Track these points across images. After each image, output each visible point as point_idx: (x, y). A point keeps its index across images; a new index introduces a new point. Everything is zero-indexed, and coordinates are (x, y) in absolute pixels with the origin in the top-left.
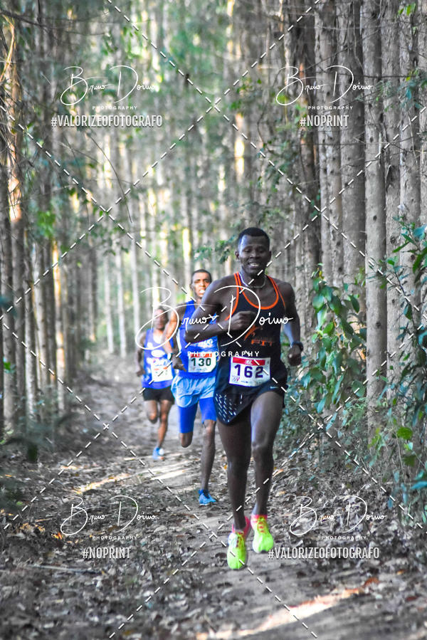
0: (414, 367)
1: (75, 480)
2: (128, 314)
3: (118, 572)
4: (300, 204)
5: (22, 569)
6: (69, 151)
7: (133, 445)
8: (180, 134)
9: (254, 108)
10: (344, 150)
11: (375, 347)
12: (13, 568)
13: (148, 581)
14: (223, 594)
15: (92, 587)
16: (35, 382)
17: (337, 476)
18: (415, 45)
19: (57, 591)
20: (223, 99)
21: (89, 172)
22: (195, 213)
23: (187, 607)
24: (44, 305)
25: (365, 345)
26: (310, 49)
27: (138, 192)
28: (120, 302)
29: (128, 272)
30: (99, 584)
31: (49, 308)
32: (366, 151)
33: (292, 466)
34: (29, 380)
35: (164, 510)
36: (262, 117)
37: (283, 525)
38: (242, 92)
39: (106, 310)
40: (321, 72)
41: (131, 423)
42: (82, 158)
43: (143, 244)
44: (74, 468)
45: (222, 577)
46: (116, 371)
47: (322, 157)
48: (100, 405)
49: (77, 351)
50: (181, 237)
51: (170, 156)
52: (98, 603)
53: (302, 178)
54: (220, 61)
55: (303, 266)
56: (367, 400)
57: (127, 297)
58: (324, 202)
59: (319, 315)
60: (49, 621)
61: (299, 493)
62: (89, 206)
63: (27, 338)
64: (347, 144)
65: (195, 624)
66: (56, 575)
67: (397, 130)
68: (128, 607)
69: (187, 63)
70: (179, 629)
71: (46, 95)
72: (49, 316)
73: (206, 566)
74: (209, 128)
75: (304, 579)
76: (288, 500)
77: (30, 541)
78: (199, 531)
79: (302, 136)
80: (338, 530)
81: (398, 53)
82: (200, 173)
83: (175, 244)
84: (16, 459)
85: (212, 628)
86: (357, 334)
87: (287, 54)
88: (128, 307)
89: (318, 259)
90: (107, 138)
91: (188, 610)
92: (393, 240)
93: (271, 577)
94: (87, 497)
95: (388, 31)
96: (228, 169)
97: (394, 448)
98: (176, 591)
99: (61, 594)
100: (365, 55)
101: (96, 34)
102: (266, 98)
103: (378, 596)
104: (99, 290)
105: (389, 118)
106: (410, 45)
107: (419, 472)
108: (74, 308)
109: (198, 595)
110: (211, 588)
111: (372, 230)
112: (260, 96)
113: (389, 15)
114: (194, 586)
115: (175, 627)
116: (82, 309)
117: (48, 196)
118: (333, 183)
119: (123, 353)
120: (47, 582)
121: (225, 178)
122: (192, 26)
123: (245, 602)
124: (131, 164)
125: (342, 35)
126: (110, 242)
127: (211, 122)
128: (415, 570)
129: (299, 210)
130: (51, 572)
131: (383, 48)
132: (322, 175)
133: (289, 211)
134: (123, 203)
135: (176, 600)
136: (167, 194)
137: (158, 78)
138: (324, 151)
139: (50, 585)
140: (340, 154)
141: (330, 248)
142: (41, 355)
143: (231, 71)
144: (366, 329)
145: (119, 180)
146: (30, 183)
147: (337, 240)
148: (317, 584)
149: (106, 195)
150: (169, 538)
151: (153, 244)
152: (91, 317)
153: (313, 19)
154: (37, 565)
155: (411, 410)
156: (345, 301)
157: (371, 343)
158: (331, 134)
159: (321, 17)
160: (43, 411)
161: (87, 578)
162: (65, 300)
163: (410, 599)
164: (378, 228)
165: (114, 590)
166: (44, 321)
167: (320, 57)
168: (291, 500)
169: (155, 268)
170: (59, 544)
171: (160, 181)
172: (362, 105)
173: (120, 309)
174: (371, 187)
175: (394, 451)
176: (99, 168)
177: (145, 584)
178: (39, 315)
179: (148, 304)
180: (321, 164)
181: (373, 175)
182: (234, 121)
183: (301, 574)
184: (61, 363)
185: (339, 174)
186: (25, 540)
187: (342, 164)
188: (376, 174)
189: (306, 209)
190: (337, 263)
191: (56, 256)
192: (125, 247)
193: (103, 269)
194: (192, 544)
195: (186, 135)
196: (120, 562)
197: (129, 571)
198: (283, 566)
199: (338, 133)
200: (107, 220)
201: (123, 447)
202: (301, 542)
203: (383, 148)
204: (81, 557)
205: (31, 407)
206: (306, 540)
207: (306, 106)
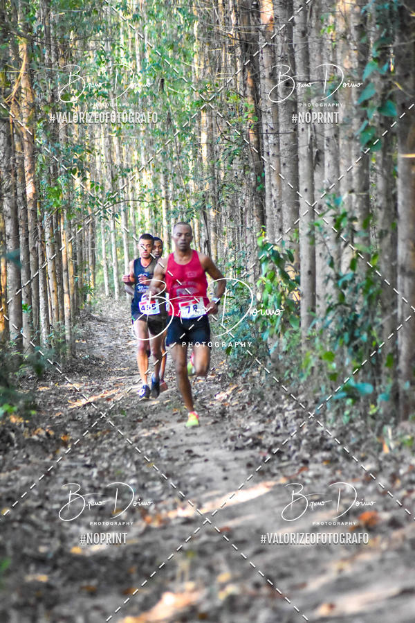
0: (336, 305)
1: (77, 395)
4: (249, 179)
5: (36, 464)
10: (282, 138)
11: (307, 289)
12: (29, 463)
13: (133, 472)
14: (190, 481)
16: (47, 319)
17: (278, 389)
18: (335, 57)
19: (63, 480)
20: (192, 98)
21: (88, 156)
22: (171, 186)
23: (161, 491)
24: (54, 260)
25: (300, 288)
26: (255, 60)
27: (125, 171)
29: (119, 233)
30: (95, 475)
31: (58, 261)
32: (299, 139)
33: (245, 382)
34: (42, 318)
35: (146, 417)
37: (237, 427)
39: (103, 263)
40: (264, 78)
41: (122, 350)
43: (131, 209)
44: (77, 386)
46: (111, 310)
47: (266, 143)
48: (98, 336)
49: (80, 294)
51: (151, 143)
52: (94, 488)
53: (251, 160)
54: (189, 69)
55: (252, 227)
56: (301, 330)
57: (119, 253)
58: (267, 178)
59: (263, 266)
60: (56, 503)
61: (249, 404)
62: (88, 182)
63: (41, 286)
64: (285, 133)
65: (168, 504)
66: (62, 468)
69: (163, 70)
70: (156, 508)
71: (54, 97)
72: (57, 268)
73: (177, 460)
74: (180, 121)
75: (252, 469)
76: (241, 408)
77: (42, 442)
78: (172, 433)
79: (250, 126)
80: (279, 431)
81: (322, 63)
82: (174, 156)
83: (155, 212)
84: (33, 379)
85: (181, 507)
86: (293, 280)
87: (238, 63)
88: (120, 260)
89: (263, 222)
91: (162, 494)
92: (320, 207)
93: (227, 468)
94: (87, 408)
95: (313, 46)
96: (195, 153)
97: (321, 366)
98: (154, 479)
99: (66, 482)
100: (297, 64)
101: (93, 50)
103: (308, 481)
104: (97, 247)
106: (331, 57)
108: (78, 261)
109: (172, 483)
110: (181, 477)
111: (304, 200)
113: (314, 33)
114: (168, 475)
115: (153, 507)
116: (83, 262)
117: (56, 175)
118: (274, 163)
119: (116, 296)
120: (55, 473)
122: (166, 42)
123: (207, 487)
124: (120, 149)
125: (280, 49)
128: (337, 460)
129: (249, 185)
130: (59, 466)
131: (311, 60)
132: (266, 158)
133: (241, 185)
134: (114, 179)
135: (154, 486)
136: (149, 172)
138: (267, 138)
139: (58, 476)
140: (279, 140)
141: (273, 214)
142: (53, 298)
144: (300, 276)
146: (41, 165)
147: (278, 207)
148: (261, 473)
151: (139, 211)
152: (91, 268)
153: (257, 36)
154: (48, 460)
155: (334, 338)
156: (283, 254)
157: (303, 287)
158: (272, 126)
160: (53, 341)
161: (86, 469)
162: (70, 256)
163: (332, 482)
164: (309, 198)
165: (106, 479)
166: (54, 271)
167: (263, 66)
168: (244, 408)
170: (65, 444)
171: (144, 162)
173: (114, 261)
174: (303, 166)
175: (321, 370)
177: (130, 474)
178: (50, 269)
180: (265, 149)
181: (304, 157)
182: (200, 117)
183: (249, 465)
184: (67, 305)
185: (278, 156)
186: (39, 441)
187: (281, 148)
188: (306, 155)
189: (254, 184)
190: (278, 225)
191: (62, 221)
192: (116, 213)
193: (100, 231)
194: (167, 443)
195: (163, 127)
196: (111, 457)
197: (118, 464)
198: (236, 459)
199: (277, 124)
200: (102, 193)
201: (117, 369)
202: (250, 441)
203: (312, 136)
204: (82, 454)
205: (44, 339)
206: (254, 439)
207: (253, 104)
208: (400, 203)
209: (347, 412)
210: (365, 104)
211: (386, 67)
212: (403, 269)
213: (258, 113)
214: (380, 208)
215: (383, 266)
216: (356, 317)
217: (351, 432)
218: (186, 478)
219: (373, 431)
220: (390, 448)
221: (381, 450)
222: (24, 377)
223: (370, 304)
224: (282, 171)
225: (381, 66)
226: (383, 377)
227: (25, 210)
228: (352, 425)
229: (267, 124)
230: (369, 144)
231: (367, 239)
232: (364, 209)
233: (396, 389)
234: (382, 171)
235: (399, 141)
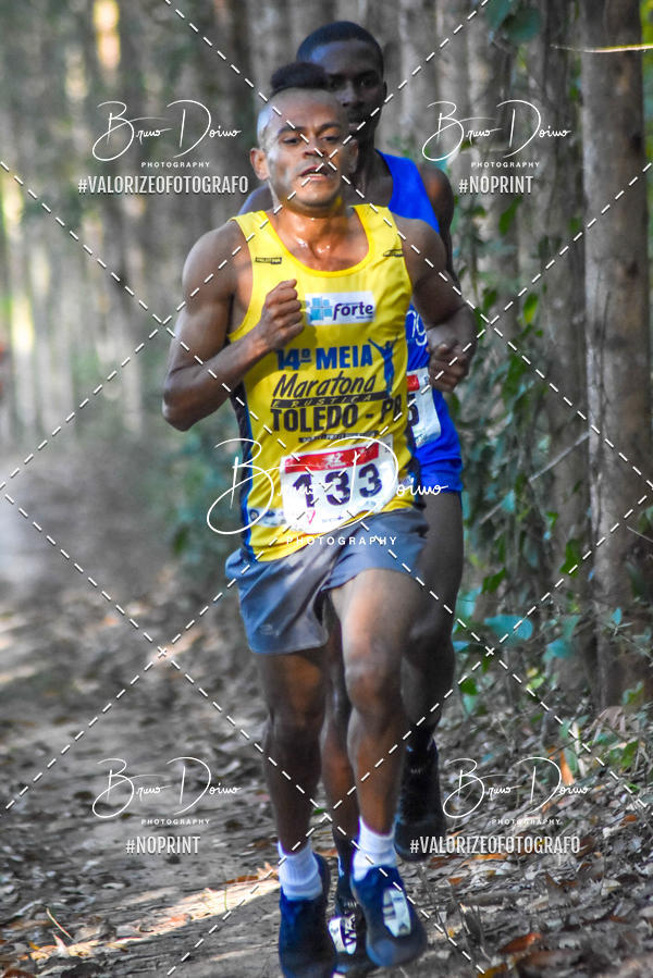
14: (85, 869)
23: (14, 897)
37: (203, 732)
45: (84, 838)
47: (257, 29)
61: (234, 672)
65: (30, 930)
73: (53, 818)
75: (239, 834)
78: (41, 752)
85: (62, 936)
91: (17, 904)
109: (38, 874)
110: (63, 860)
114: (30, 858)
123: (128, 884)
138: (260, 16)
148: (263, 843)
183: (233, 826)
198: (200, 812)
202: (235, 765)
206: (244, 760)
208: (588, 168)
212: (599, 333)
214: (541, 183)
215: (550, 327)
216: (488, 453)
217: (482, 736)
218: (76, 861)
219: (537, 733)
220: (577, 776)
223: (519, 420)
226: (558, 601)
228: (484, 719)
230: (509, 22)
231: (510, 262)
233: (588, 623)
234: (544, 90)
235: (584, 14)
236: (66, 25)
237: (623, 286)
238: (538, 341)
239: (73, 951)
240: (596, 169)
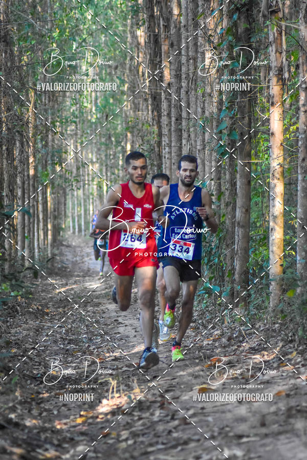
2: (79, 216)
3: (72, 326)
5: (31, 324)
6: (56, 146)
7: (80, 272)
8: (103, 140)
9: (135, 130)
12: (27, 323)
13: (85, 331)
14: (117, 337)
15: (61, 333)
16: (38, 245)
18: (204, 106)
19: (46, 334)
20: (122, 126)
21: (64, 155)
22: (109, 174)
24: (43, 212)
26: (159, 105)
27: (84, 165)
28: (76, 211)
29: (79, 199)
30: (64, 331)
31: (45, 213)
32: (182, 149)
34: (36, 244)
36: (138, 134)
38: (130, 123)
39: (70, 215)
40: (164, 115)
41: (79, 263)
42: (61, 149)
43: (87, 186)
45: (116, 330)
46: (74, 241)
47: (164, 152)
48: (66, 255)
49: (57, 232)
50: (103, 184)
51: (99, 149)
52: (63, 339)
53: (155, 160)
54: (121, 109)
57: (79, 209)
62: (63, 169)
63: (36, 226)
64: (174, 146)
65: (104, 350)
66: (45, 327)
67: (196, 141)
68: (76, 342)
69: (107, 110)
72: (45, 217)
73: (109, 325)
74: (116, 138)
77: (35, 312)
78: (107, 310)
79: (155, 142)
81: (197, 109)
82: (111, 157)
83: (100, 187)
84: (30, 277)
85: (112, 351)
87: (150, 108)
88: (79, 213)
90: (72, 141)
91: (101, 343)
93: (137, 330)
94: (60, 294)
95: (192, 99)
98: (96, 335)
100: (183, 109)
102: (140, 126)
104: (67, 206)
105: (192, 136)
106: (202, 106)
107: (202, 287)
108: (56, 213)
110: (112, 334)
112: (138, 125)
113: (193, 92)
115: (96, 350)
116: (59, 214)
117: (46, 165)
118: (168, 163)
119: (77, 233)
120: (42, 330)
121: (122, 160)
122: (109, 95)
123: (126, 341)
125: (173, 100)
126: (72, 185)
127: (117, 136)
128: (199, 328)
130: (44, 326)
132: (163, 160)
134: (78, 169)
135: (96, 339)
136: (97, 165)
137: (95, 116)
138: (165, 149)
139: (43, 331)
140: (171, 150)
142: (41, 233)
143: (126, 114)
145: (77, 159)
146: (39, 159)
149: (71, 165)
150: (94, 313)
151: (91, 187)
152: (63, 217)
153: (161, 93)
154: (37, 322)
158: (167, 142)
159: (164, 93)
160: (42, 257)
162: (52, 210)
165: (70, 334)
166: (43, 218)
167: (164, 109)
169: (91, 197)
170: (47, 314)
171: (94, 160)
172: (181, 130)
173: (76, 214)
176: (68, 154)
177: (83, 332)
178: (41, 216)
179: (88, 212)
180: (163, 155)
182: (127, 136)
184: (50, 237)
185: (171, 159)
186: (33, 312)
187: (172, 155)
191: (49, 191)
192: (79, 187)
193: (69, 197)
194: (104, 315)
195: (106, 141)
196: (73, 322)
197: (76, 326)
199: (171, 141)
200: (71, 176)
201: (76, 273)
203: (190, 148)
204: (56, 320)
205: (36, 255)
207: (157, 130)
208: (238, 187)
209: (205, 302)
210: (221, 132)
211: (232, 112)
212: (239, 223)
213: (160, 135)
214: (227, 189)
215: (227, 222)
216: (212, 249)
217: (207, 313)
219: (219, 313)
220: (228, 323)
221: (223, 323)
222: (25, 276)
223: (220, 242)
224: (173, 167)
225: (230, 112)
226: (226, 283)
227: (29, 183)
228: (207, 309)
229: (165, 141)
230: (222, 154)
231: (219, 206)
232: (218, 190)
233: (232, 289)
234: (229, 169)
235: (239, 153)
236: (120, 148)
237: (245, 214)
238: (224, 225)
239: (115, 354)
240: (240, 187)
